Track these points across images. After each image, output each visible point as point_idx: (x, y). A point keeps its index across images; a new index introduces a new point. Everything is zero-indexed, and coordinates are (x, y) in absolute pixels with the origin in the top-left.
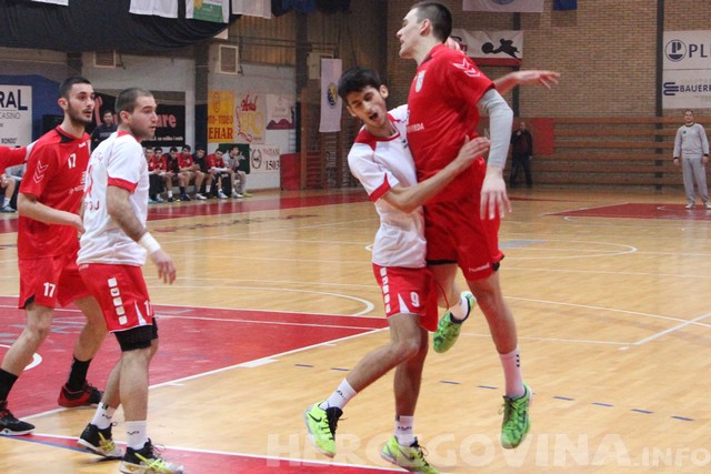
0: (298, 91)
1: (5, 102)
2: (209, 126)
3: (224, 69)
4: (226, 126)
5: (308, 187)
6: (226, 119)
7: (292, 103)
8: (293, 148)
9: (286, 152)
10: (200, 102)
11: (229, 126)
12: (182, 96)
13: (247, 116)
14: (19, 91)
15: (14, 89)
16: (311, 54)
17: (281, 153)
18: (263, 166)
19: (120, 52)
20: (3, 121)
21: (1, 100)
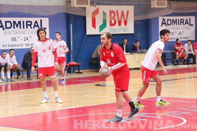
15: (188, 18)
20: (184, 30)
21: (183, 22)
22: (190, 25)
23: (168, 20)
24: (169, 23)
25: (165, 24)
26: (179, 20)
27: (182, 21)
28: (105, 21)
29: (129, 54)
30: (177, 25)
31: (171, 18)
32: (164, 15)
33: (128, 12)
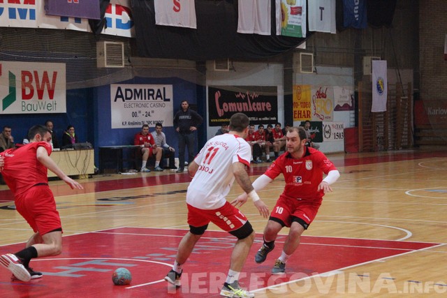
0: (356, 84)
1: (155, 96)
2: (294, 109)
3: (303, 69)
4: (306, 109)
5: (364, 151)
6: (305, 104)
7: (352, 92)
8: (353, 124)
9: (348, 127)
10: (288, 93)
11: (308, 109)
12: (275, 89)
13: (321, 101)
14: (164, 88)
15: (161, 87)
16: (365, 58)
17: (344, 127)
18: (332, 136)
19: (232, 60)
20: (154, 109)
21: (152, 95)
22: (166, 100)
23: (126, 90)
24: (129, 96)
25: (121, 96)
26: (145, 90)
27: (151, 92)
28: (12, 91)
29: (57, 151)
30: (142, 99)
31: (132, 87)
32: (120, 81)
33: (55, 74)
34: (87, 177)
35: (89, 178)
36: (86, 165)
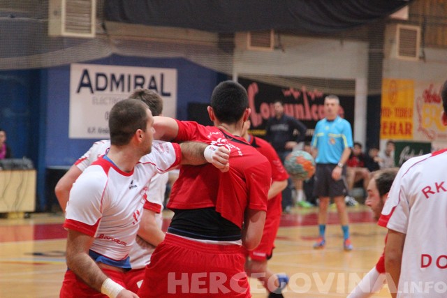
2: (384, 119)
3: (402, 53)
4: (403, 121)
6: (403, 112)
10: (374, 92)
11: (408, 120)
12: (351, 84)
14: (162, 76)
15: (156, 72)
19: (279, 32)
21: (141, 85)
22: (163, 94)
23: (98, 75)
24: (102, 84)
25: (89, 85)
26: (129, 77)
27: (140, 81)
30: (123, 90)
31: (108, 70)
32: (87, 59)
34: (22, 215)
35: (25, 218)
36: (21, 196)
